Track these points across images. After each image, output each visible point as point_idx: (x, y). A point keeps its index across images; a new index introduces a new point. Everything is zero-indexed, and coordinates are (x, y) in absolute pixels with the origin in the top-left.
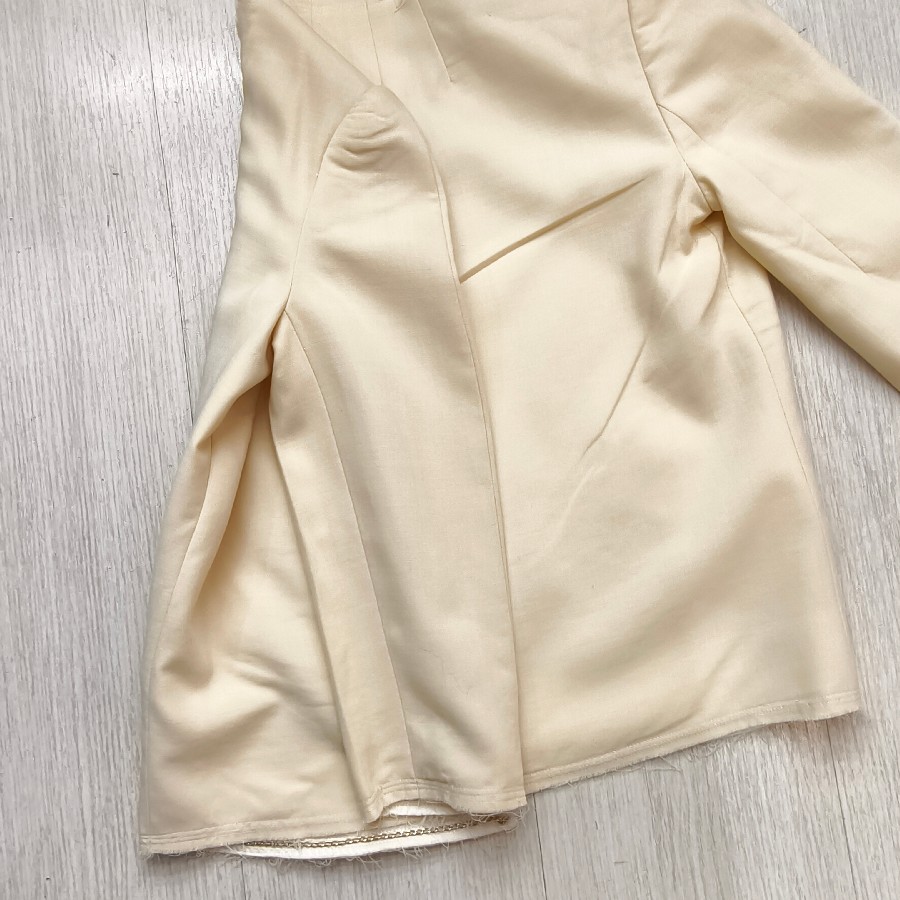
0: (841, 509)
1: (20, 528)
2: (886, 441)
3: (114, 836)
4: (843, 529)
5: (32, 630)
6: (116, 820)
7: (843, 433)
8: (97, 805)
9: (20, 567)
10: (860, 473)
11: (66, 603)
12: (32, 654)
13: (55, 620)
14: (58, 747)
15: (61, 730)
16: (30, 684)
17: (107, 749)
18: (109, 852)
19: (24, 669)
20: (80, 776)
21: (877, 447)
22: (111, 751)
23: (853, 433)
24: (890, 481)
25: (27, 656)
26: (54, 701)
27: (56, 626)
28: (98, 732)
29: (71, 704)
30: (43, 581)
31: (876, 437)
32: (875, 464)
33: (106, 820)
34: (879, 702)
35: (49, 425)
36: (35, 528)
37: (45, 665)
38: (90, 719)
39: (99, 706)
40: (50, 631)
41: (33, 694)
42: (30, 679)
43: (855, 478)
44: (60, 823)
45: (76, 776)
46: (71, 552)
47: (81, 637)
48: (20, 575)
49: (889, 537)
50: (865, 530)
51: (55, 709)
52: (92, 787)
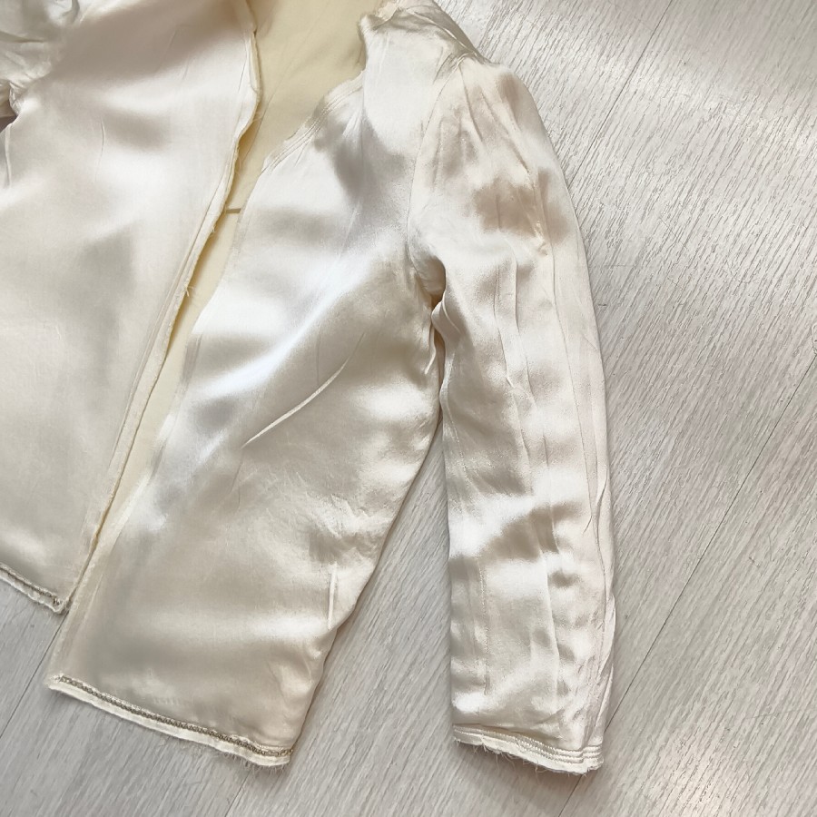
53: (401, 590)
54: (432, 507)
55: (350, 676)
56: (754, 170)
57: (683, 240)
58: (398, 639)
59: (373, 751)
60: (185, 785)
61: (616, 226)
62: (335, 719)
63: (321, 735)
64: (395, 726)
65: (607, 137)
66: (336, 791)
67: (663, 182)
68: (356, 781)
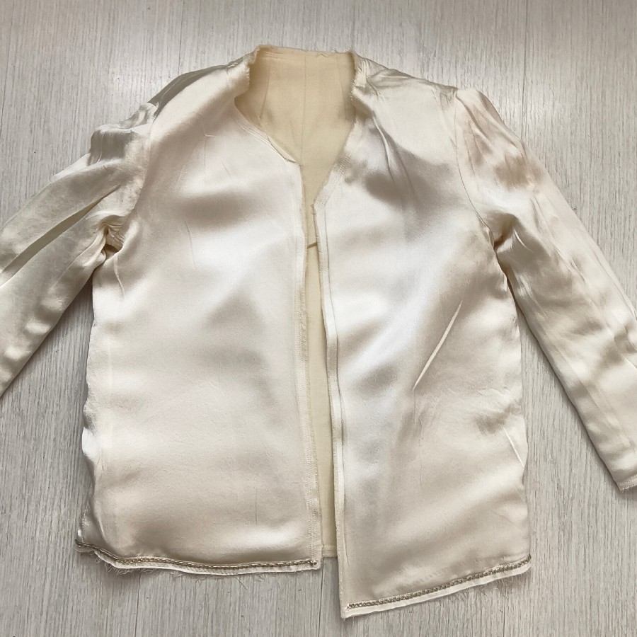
0: (538, 507)
1: (37, 417)
2: (573, 471)
3: (59, 619)
4: (537, 520)
5: (33, 482)
6: (62, 609)
7: (548, 460)
8: (52, 598)
9: (33, 442)
10: (553, 487)
11: (56, 470)
12: (30, 497)
13: (48, 479)
14: (35, 558)
15: (39, 547)
16: (25, 516)
17: (65, 565)
18: (55, 628)
19: (23, 506)
20: (45, 578)
21: (568, 474)
22: (67, 566)
23: (554, 462)
24: (571, 496)
25: (27, 497)
26: (38, 529)
27: (47, 482)
28: (61, 553)
29: (48, 532)
30: (44, 453)
31: (568, 468)
32: (564, 484)
33: (57, 608)
34: (538, 629)
35: (66, 358)
36: (46, 419)
37: (37, 506)
38: (58, 544)
39: (64, 538)
40: (43, 486)
41: (26, 522)
42: (26, 512)
43: (550, 490)
44: (27, 604)
45: (43, 577)
46: (65, 439)
47: (61, 492)
48: (31, 447)
49: (563, 530)
50: (550, 523)
51: (38, 534)
52: (51, 586)
53: (542, 425)
54: (536, 367)
55: (537, 492)
56: (618, 104)
57: (600, 155)
58: (555, 454)
59: (574, 527)
60: (468, 620)
61: (559, 162)
62: (542, 523)
63: (538, 538)
64: (579, 505)
65: (528, 114)
66: (564, 562)
67: (574, 128)
68: (573, 549)
